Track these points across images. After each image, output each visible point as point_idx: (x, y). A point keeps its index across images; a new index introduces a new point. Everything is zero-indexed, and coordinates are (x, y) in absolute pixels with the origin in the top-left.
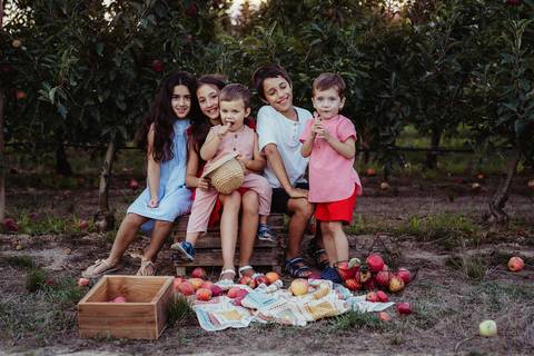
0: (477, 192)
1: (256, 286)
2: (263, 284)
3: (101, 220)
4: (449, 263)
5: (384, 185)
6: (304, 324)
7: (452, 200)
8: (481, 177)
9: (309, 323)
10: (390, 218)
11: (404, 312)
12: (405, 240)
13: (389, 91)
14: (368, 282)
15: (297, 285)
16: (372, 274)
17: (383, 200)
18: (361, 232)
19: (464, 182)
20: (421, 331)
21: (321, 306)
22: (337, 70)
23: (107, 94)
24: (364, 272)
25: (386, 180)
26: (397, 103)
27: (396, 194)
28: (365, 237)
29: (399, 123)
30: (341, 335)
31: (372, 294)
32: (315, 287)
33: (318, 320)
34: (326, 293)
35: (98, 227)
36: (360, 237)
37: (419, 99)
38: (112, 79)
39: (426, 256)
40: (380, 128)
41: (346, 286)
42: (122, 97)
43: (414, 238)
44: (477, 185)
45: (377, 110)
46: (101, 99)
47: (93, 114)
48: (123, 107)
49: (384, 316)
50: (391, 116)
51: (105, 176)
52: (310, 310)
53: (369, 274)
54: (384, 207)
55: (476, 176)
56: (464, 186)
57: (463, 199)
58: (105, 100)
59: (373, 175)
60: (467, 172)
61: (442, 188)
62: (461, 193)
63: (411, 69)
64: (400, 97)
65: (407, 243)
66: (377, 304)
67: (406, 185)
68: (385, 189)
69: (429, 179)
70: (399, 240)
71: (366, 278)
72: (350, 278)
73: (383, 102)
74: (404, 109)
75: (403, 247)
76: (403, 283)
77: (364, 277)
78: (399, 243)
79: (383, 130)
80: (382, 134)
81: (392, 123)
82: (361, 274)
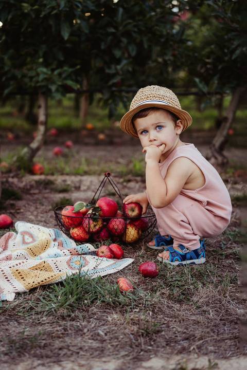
5: (101, 136)
6: (10, 297)
9: (18, 294)
11: (149, 275)
12: (129, 181)
13: (116, 28)
14: (98, 232)
16: (104, 221)
18: (86, 173)
20: (177, 306)
21: (36, 268)
24: (95, 220)
25: (102, 132)
26: (125, 40)
27: (111, 143)
29: (124, 62)
30: (63, 318)
31: (104, 249)
33: (33, 290)
34: (45, 247)
36: (85, 178)
37: (145, 39)
41: (71, 238)
45: (103, 47)
49: (124, 283)
50: (118, 53)
52: (20, 275)
53: (100, 223)
54: (103, 153)
59: (92, 129)
64: (127, 34)
65: (132, 184)
66: (112, 261)
68: (103, 140)
70: (125, 181)
71: (97, 227)
72: (76, 227)
73: (110, 38)
74: (130, 48)
75: (129, 188)
76: (140, 232)
77: (95, 226)
78: (125, 184)
79: (109, 68)
80: (107, 71)
81: (118, 61)
82: (91, 222)
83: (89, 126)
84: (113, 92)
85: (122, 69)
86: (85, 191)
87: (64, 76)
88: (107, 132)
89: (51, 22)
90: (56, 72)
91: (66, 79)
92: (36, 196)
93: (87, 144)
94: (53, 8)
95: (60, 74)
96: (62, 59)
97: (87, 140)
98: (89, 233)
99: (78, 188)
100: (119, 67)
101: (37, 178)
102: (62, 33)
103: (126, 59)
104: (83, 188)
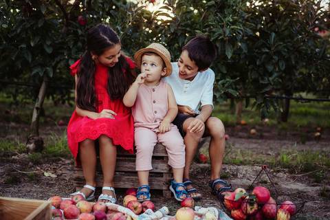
0: (318, 138)
1: (142, 212)
2: (149, 210)
3: (31, 143)
4: (322, 194)
5: (253, 131)
7: (304, 143)
8: (319, 129)
10: (262, 153)
12: (278, 171)
13: (269, 49)
14: (254, 214)
15: (182, 214)
16: (259, 205)
17: (254, 141)
18: (242, 163)
19: (308, 132)
22: (228, 25)
23: (37, 39)
24: (252, 204)
25: (254, 128)
26: (276, 58)
27: (262, 137)
28: (246, 168)
29: (276, 74)
32: (201, 216)
35: (28, 149)
37: (292, 57)
38: (39, 26)
39: (300, 186)
40: (260, 78)
41: (232, 217)
42: (49, 43)
43: (286, 170)
44: (318, 134)
45: (258, 63)
46: (32, 44)
47: (26, 56)
48: (49, 51)
50: (270, 68)
51: (37, 108)
54: (255, 146)
55: (316, 128)
56: (309, 135)
57: (311, 143)
58: (35, 45)
59: (245, 125)
60: (309, 125)
61: (294, 135)
62: (309, 139)
63: (286, 33)
64: (278, 53)
65: (281, 174)
67: (268, 132)
68: (254, 134)
69: (283, 129)
70: (274, 171)
71: (253, 210)
72: (236, 209)
73: (264, 56)
74: (280, 64)
75: (278, 178)
76: (289, 217)
77: (251, 209)
78: (275, 174)
79: (263, 79)
80: (261, 82)
81: (271, 74)
82: (248, 205)
83: (243, 122)
84: (265, 98)
85: (273, 80)
86: (241, 178)
87: (226, 85)
88: (257, 127)
89: (218, 45)
90: (220, 82)
91: (228, 87)
92: (202, 181)
93: (240, 137)
94: (220, 35)
95: (223, 84)
96: (225, 72)
97: (241, 134)
98: (246, 214)
99: (235, 176)
100: (271, 79)
101: (202, 165)
102: (226, 53)
103: (277, 72)
104: (239, 176)
